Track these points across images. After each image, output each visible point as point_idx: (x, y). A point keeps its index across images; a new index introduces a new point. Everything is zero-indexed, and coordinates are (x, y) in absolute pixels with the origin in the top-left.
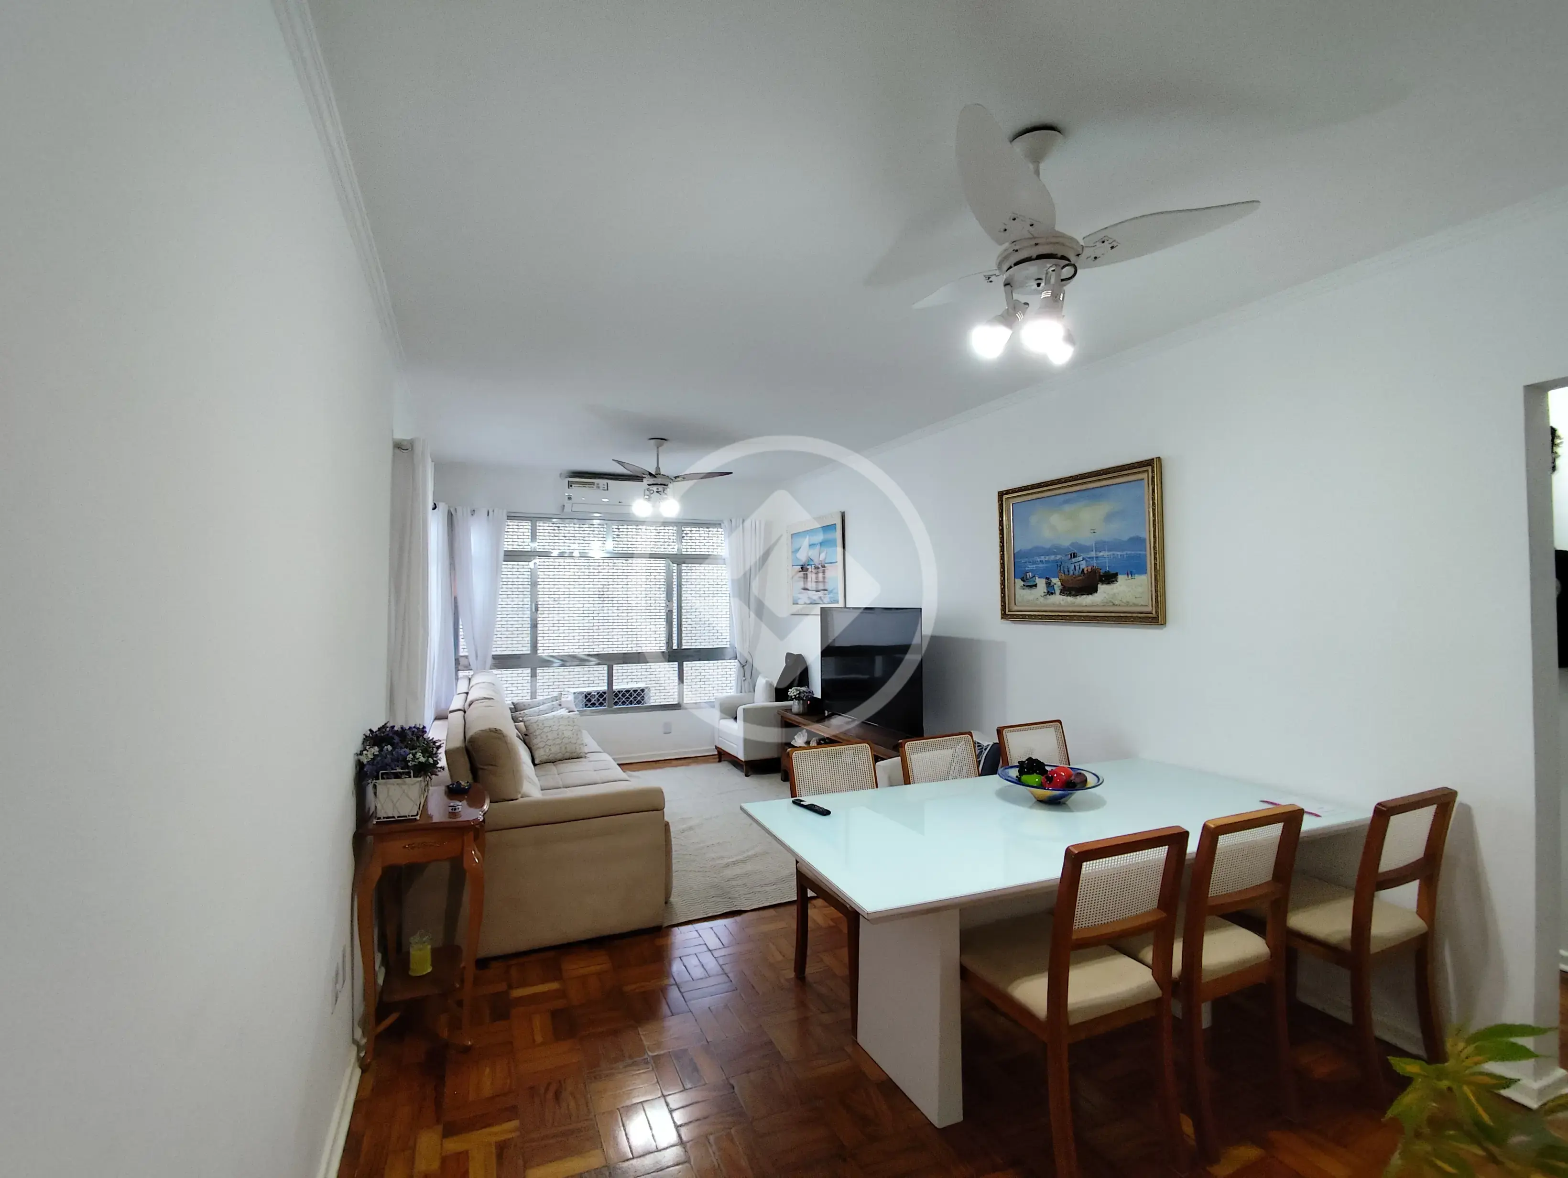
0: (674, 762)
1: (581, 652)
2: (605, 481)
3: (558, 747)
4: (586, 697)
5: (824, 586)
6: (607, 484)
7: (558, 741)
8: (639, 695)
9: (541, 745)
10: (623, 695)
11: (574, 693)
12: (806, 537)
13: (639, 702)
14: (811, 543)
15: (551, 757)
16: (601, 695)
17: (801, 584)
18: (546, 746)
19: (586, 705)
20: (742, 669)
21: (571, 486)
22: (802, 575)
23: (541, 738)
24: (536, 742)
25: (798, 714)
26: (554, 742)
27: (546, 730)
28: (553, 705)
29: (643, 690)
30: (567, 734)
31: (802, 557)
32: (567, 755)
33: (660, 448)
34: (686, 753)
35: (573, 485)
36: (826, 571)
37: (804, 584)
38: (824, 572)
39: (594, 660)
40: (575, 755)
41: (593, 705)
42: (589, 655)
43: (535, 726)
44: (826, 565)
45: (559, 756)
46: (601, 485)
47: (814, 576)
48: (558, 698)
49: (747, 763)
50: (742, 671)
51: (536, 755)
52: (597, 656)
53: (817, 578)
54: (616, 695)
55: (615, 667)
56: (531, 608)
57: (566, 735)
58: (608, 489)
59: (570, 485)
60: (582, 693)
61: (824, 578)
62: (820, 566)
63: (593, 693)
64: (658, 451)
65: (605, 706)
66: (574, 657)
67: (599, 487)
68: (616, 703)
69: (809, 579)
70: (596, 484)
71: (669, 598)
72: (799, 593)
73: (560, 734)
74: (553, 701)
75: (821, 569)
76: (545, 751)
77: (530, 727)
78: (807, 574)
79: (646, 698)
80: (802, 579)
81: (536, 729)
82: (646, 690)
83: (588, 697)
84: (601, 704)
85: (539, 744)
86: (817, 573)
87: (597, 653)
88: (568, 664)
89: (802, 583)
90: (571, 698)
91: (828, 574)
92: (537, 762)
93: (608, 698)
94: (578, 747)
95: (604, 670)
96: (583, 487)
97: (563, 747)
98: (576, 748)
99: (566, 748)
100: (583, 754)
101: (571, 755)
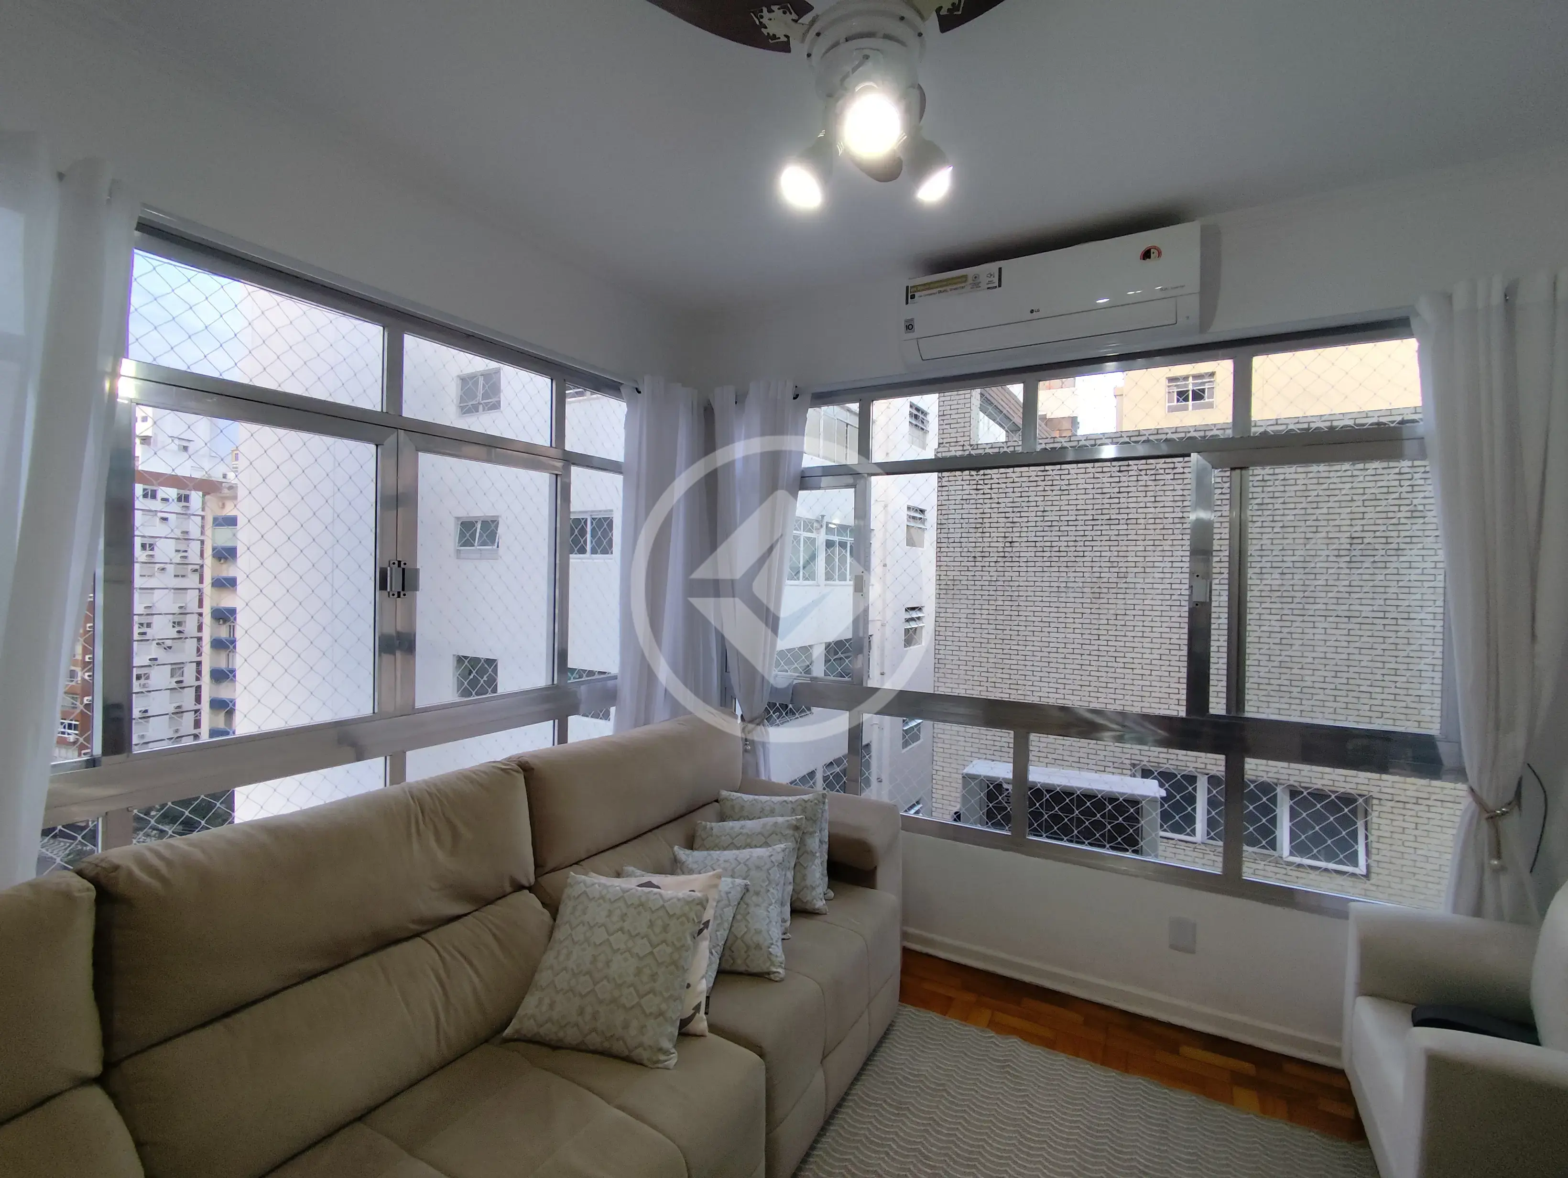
2: (996, 266)
6: (1000, 269)
7: (584, 984)
20: (1485, 823)
21: (916, 296)
30: (620, 966)
32: (594, 1040)
40: (618, 1047)
45: (571, 1036)
57: (614, 971)
59: (912, 295)
67: (977, 284)
70: (970, 281)
73: (602, 962)
93: (1018, 808)
94: (635, 1024)
95: (1005, 737)
96: (940, 292)
97: (589, 1010)
98: (626, 1026)
99: (595, 1016)
100: (645, 1055)
101: (606, 1045)
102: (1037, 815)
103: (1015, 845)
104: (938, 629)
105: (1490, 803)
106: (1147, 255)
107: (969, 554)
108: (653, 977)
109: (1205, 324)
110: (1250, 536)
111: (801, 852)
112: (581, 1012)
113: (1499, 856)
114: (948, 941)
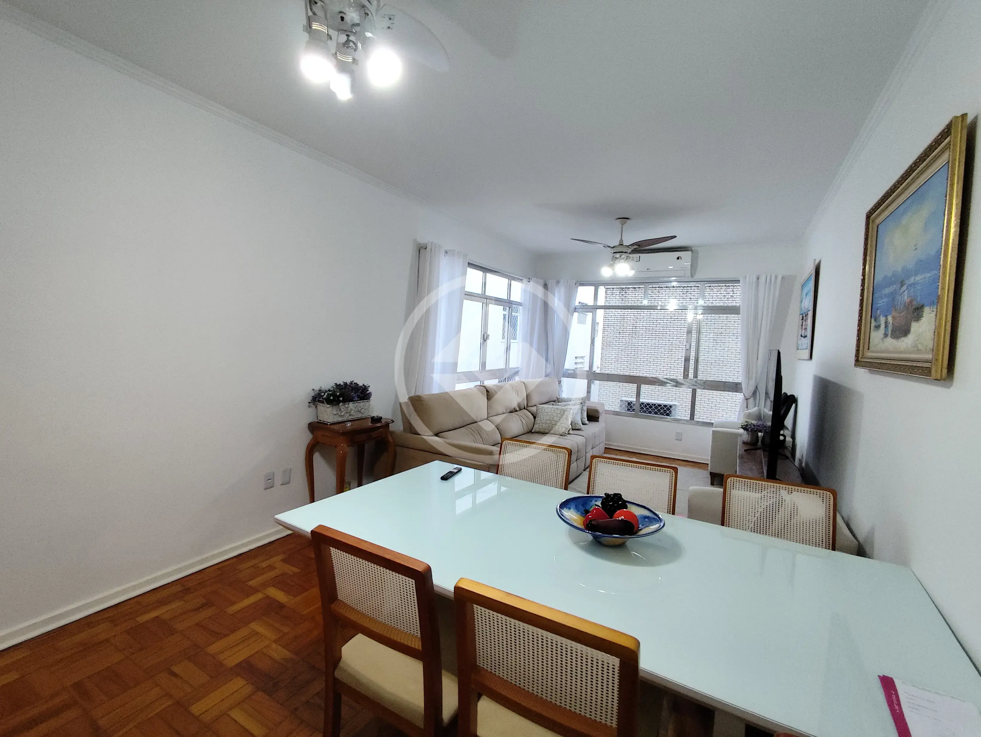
3: (547, 425)
4: (629, 404)
6: (639, 256)
8: (668, 409)
10: (656, 408)
11: (622, 401)
12: (805, 288)
13: (668, 415)
14: (806, 293)
18: (541, 423)
19: (629, 409)
20: (745, 401)
27: (544, 414)
29: (671, 406)
31: (803, 306)
33: (624, 225)
50: (745, 404)
55: (643, 386)
58: (639, 261)
60: (626, 401)
64: (622, 228)
65: (634, 412)
67: (633, 260)
73: (551, 418)
76: (539, 426)
79: (673, 412)
82: (674, 407)
83: (631, 404)
85: (538, 421)
90: (620, 403)
93: (637, 407)
102: (642, 408)
103: (635, 416)
104: (602, 363)
105: (746, 395)
106: (678, 258)
107: (617, 331)
109: (692, 276)
110: (702, 331)
111: (582, 410)
112: (549, 426)
113: (747, 408)
114: (615, 444)
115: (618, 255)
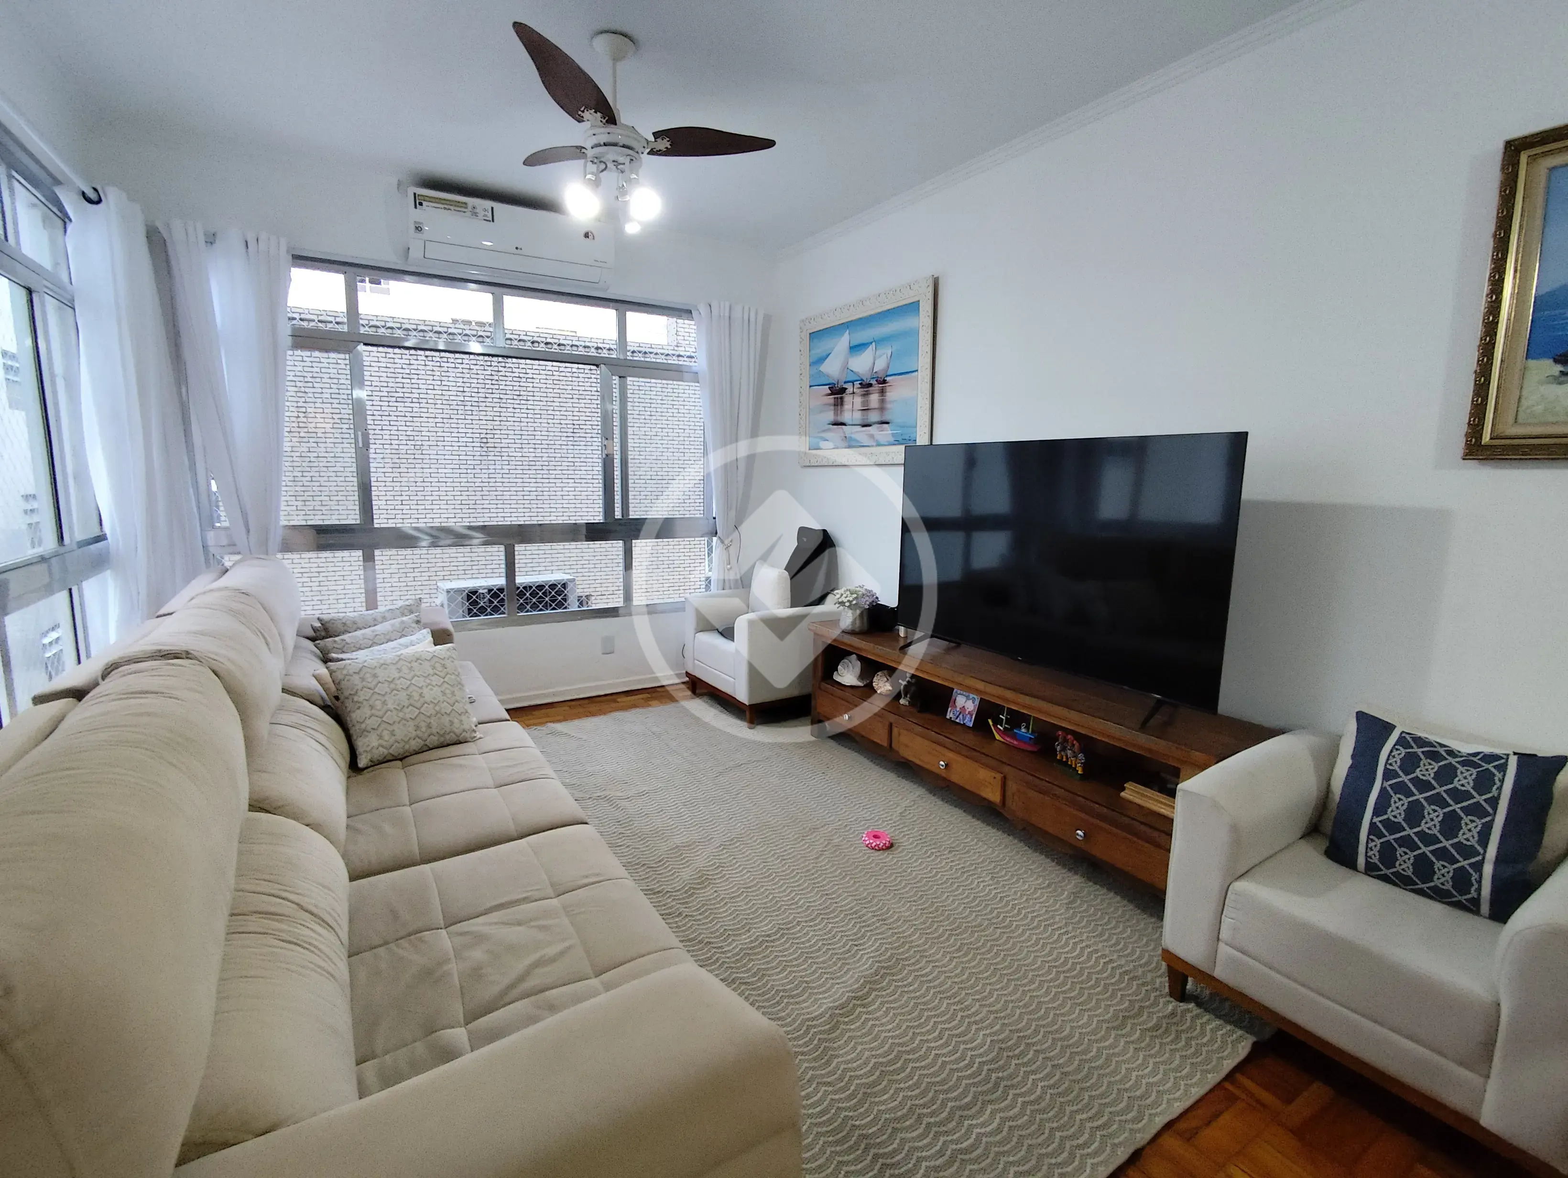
0: (621, 699)
1: (457, 521)
2: (488, 204)
4: (469, 597)
5: (882, 415)
6: (492, 208)
7: (411, 713)
9: (372, 722)
10: (534, 594)
11: (448, 592)
12: (843, 335)
13: (560, 605)
14: (854, 343)
15: (395, 750)
16: (495, 593)
17: (830, 416)
18: (383, 726)
19: (470, 611)
21: (421, 204)
22: (832, 401)
23: (372, 707)
24: (357, 716)
25: (852, 633)
26: (401, 714)
27: (382, 689)
28: (403, 622)
29: (564, 586)
30: (430, 694)
31: (833, 369)
32: (434, 740)
34: (639, 681)
35: (424, 203)
36: (888, 389)
37: (836, 414)
38: (882, 392)
39: (479, 537)
40: (449, 738)
41: (482, 610)
42: (470, 528)
43: (356, 679)
44: (888, 379)
45: (415, 745)
46: (481, 213)
47: (858, 400)
48: (414, 608)
49: (752, 707)
51: (361, 744)
52: (483, 529)
53: (865, 403)
54: (521, 594)
55: (518, 548)
56: (356, 439)
57: (428, 698)
58: (493, 221)
59: (418, 202)
60: (459, 591)
61: (882, 401)
62: (874, 382)
63: (481, 591)
65: (504, 613)
66: (447, 531)
67: (475, 214)
68: (521, 608)
69: (847, 406)
70: (470, 208)
71: (607, 435)
72: (824, 431)
73: (416, 696)
74: (403, 615)
75: (877, 387)
76: (381, 737)
77: (344, 684)
78: (842, 398)
79: (572, 598)
80: (832, 408)
81: (359, 687)
82: (572, 585)
83: (472, 596)
84: (496, 610)
85: (368, 722)
86: (866, 395)
87: (482, 524)
88: (442, 543)
89: (832, 413)
90: (442, 598)
91: (890, 395)
92: (362, 762)
94: (456, 721)
95: (498, 552)
96: (445, 208)
97: (423, 724)
98: (452, 723)
99: (429, 726)
100: (468, 735)
101: (442, 739)
103: (510, 623)
108: (453, 693)
112: (417, 727)
115: (611, 154)
